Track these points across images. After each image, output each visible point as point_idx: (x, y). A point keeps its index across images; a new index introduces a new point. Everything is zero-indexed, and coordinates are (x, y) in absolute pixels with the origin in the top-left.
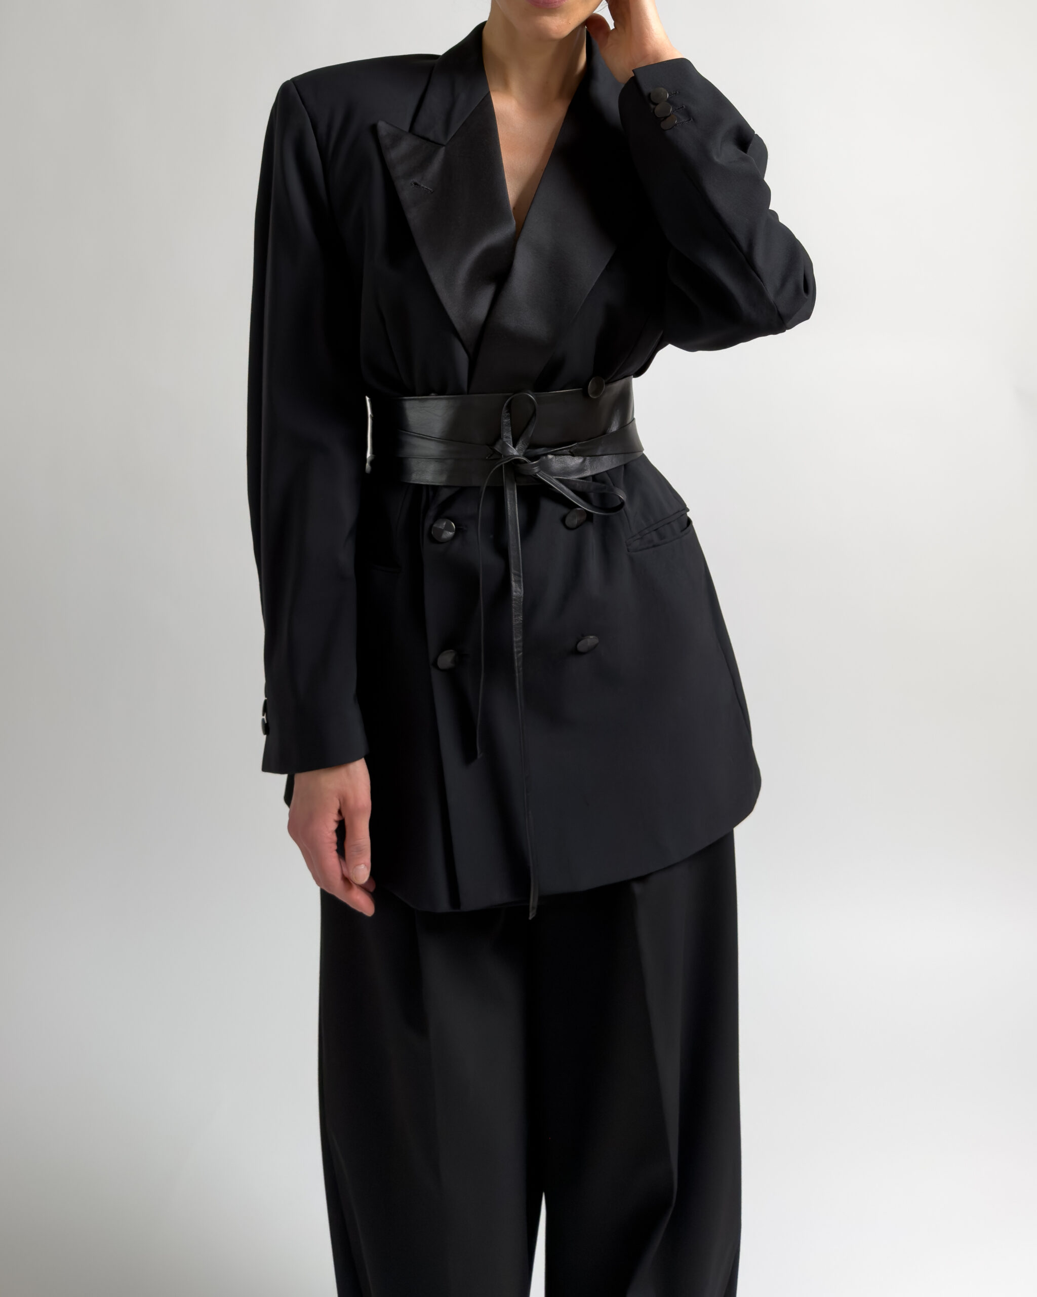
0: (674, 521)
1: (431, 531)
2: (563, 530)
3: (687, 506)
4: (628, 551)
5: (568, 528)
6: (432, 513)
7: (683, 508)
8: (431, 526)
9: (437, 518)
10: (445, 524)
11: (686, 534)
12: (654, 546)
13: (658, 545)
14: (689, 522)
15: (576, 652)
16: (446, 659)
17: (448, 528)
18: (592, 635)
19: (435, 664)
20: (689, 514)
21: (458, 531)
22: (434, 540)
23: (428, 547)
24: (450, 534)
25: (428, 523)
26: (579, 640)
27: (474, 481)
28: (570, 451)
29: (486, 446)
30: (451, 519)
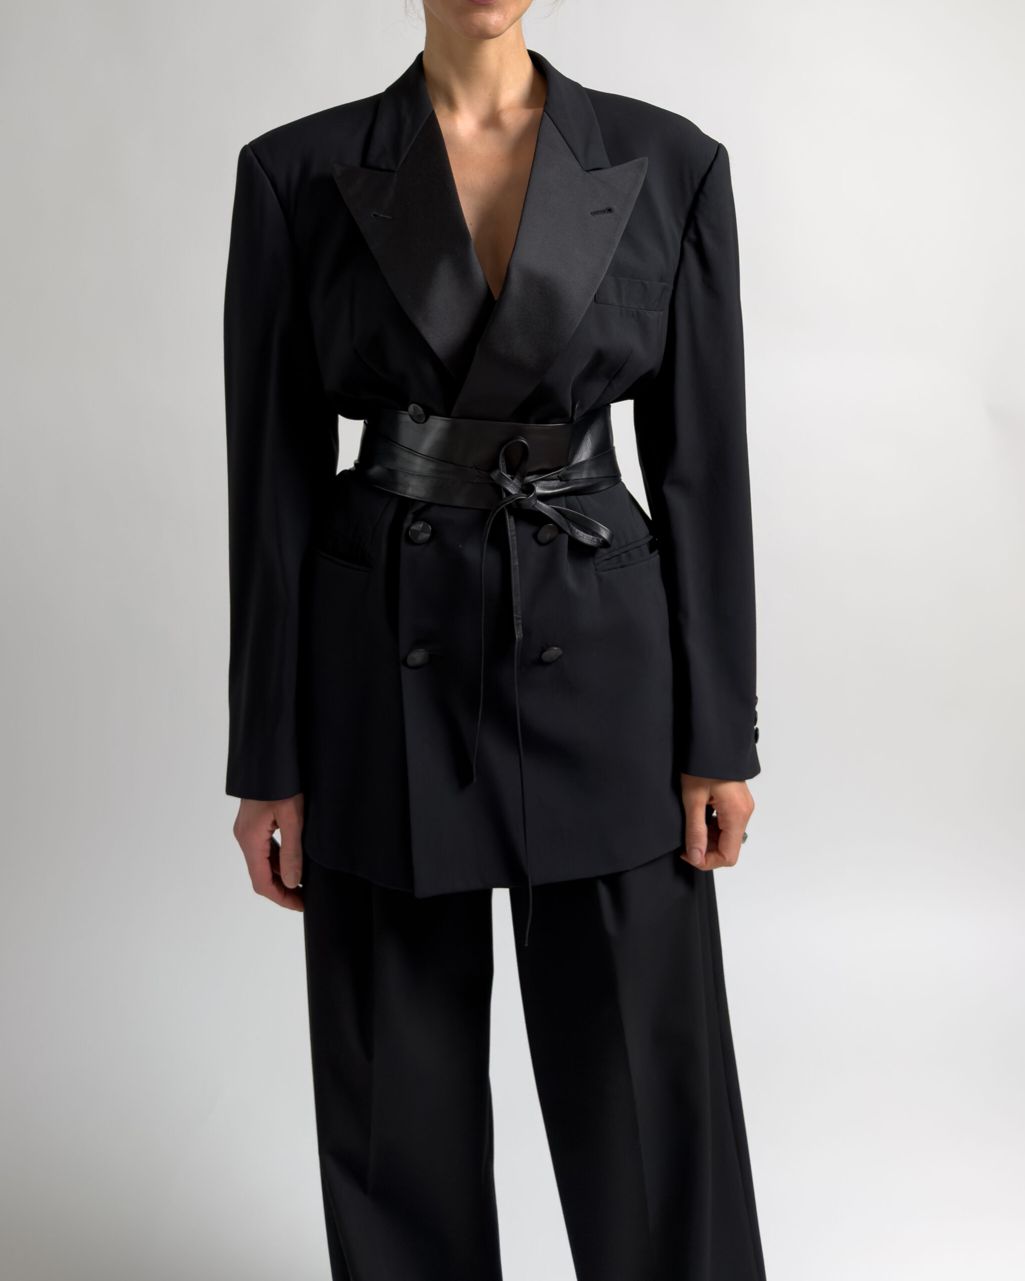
1: (409, 532)
2: (534, 543)
4: (596, 570)
5: (540, 544)
6: (410, 516)
8: (409, 528)
9: (414, 521)
10: (422, 525)
12: (622, 567)
13: (626, 566)
15: (541, 662)
16: (418, 656)
17: (424, 530)
18: (556, 646)
19: (405, 662)
21: (434, 533)
22: (410, 541)
23: (405, 549)
24: (426, 536)
25: (406, 525)
26: (544, 650)
27: (459, 501)
28: (558, 476)
29: (475, 470)
30: (427, 521)
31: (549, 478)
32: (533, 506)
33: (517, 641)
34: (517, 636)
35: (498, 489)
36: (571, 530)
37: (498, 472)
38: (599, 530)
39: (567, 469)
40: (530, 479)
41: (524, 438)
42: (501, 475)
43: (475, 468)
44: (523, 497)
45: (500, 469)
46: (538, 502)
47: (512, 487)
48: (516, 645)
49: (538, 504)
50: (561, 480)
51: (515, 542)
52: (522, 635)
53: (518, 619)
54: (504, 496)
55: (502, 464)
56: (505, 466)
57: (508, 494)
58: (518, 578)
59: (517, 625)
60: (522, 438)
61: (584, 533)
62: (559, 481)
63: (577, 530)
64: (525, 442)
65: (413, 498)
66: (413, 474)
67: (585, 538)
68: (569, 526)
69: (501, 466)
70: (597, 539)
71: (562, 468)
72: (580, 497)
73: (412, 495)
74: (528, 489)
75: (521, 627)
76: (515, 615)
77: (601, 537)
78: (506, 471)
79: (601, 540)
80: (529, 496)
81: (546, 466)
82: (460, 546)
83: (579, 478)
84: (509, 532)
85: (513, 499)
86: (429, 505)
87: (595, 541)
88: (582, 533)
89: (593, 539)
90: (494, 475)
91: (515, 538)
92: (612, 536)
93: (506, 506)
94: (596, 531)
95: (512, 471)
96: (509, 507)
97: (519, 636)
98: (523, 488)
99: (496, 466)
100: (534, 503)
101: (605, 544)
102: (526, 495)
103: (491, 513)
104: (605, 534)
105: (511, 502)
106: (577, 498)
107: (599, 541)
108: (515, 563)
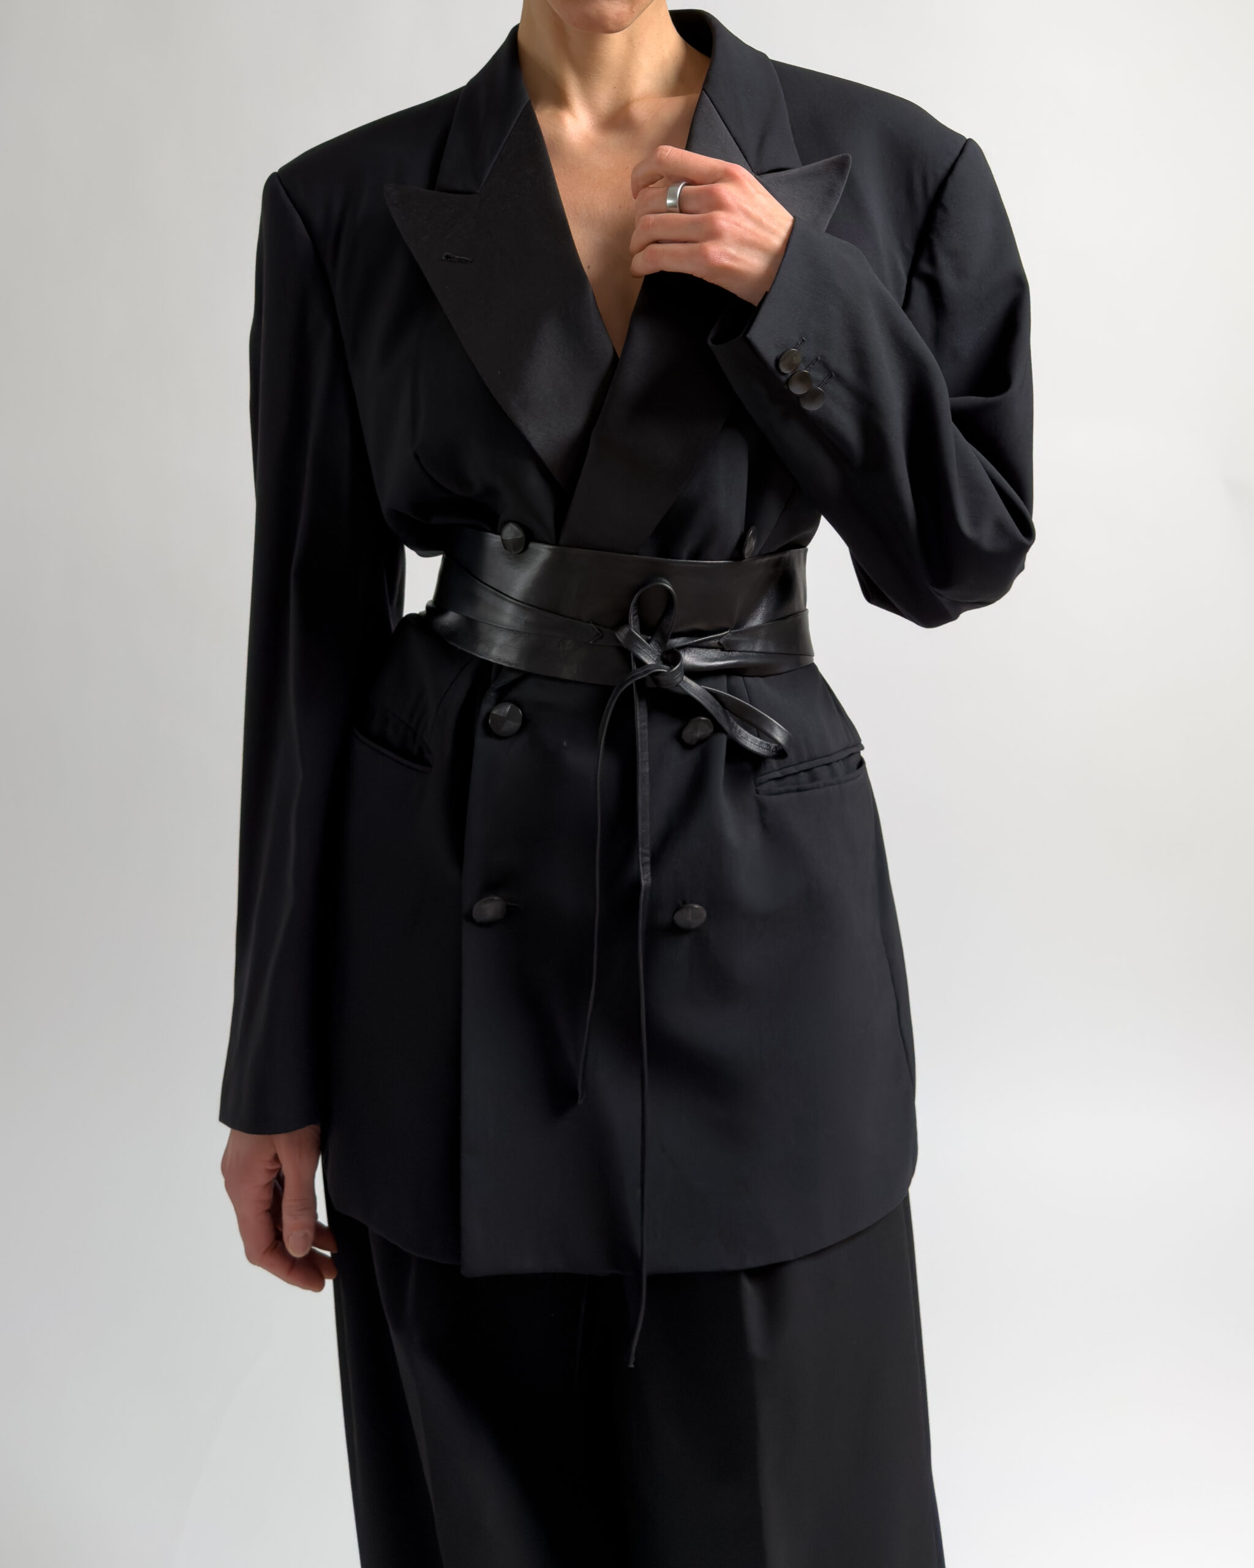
0: (838, 761)
1: (488, 719)
2: (675, 744)
3: (863, 743)
4: (760, 794)
5: (686, 746)
6: (492, 695)
7: (855, 743)
8: (488, 714)
9: (500, 700)
10: (509, 708)
11: (853, 779)
12: (799, 790)
13: (805, 790)
14: (861, 763)
15: (676, 930)
16: (490, 908)
17: (511, 716)
18: (697, 903)
19: (470, 917)
20: (863, 753)
21: (526, 721)
22: (489, 732)
23: (481, 741)
24: (514, 725)
25: (485, 708)
26: (678, 909)
27: (568, 672)
28: (719, 643)
29: (592, 625)
30: (517, 703)
31: (705, 644)
32: (678, 685)
33: (643, 888)
34: (643, 881)
35: (627, 657)
36: (731, 726)
37: (626, 630)
38: (772, 729)
39: (735, 634)
40: (678, 642)
41: (669, 580)
42: (630, 634)
43: (593, 623)
44: (664, 669)
45: (631, 626)
46: (685, 678)
47: (649, 657)
48: (642, 895)
49: (685, 682)
50: (723, 649)
51: (647, 737)
52: (650, 879)
53: (644, 855)
54: (634, 667)
55: (633, 618)
56: (638, 622)
57: (641, 663)
58: (647, 793)
59: (643, 865)
60: (668, 582)
61: (748, 734)
62: (719, 651)
63: (739, 728)
64: (670, 587)
65: (499, 663)
66: (500, 628)
67: (751, 742)
68: (728, 721)
69: (632, 623)
70: (768, 745)
71: (726, 630)
72: (749, 680)
73: (499, 660)
74: (671, 657)
75: (648, 868)
76: (640, 849)
77: (775, 741)
78: (639, 630)
79: (773, 745)
80: (672, 668)
81: (701, 626)
82: (565, 744)
83: (750, 649)
84: (638, 723)
85: (646, 672)
86: (524, 676)
87: (765, 747)
88: (746, 732)
89: (761, 743)
90: (621, 635)
91: (646, 731)
92: (789, 740)
93: (637, 682)
94: (768, 731)
95: (648, 629)
96: (641, 683)
97: (646, 882)
98: (665, 656)
99: (625, 622)
100: (679, 680)
101: (780, 753)
102: (668, 667)
103: (615, 690)
104: (779, 735)
105: (644, 676)
106: (744, 680)
107: (770, 748)
108: (644, 769)
